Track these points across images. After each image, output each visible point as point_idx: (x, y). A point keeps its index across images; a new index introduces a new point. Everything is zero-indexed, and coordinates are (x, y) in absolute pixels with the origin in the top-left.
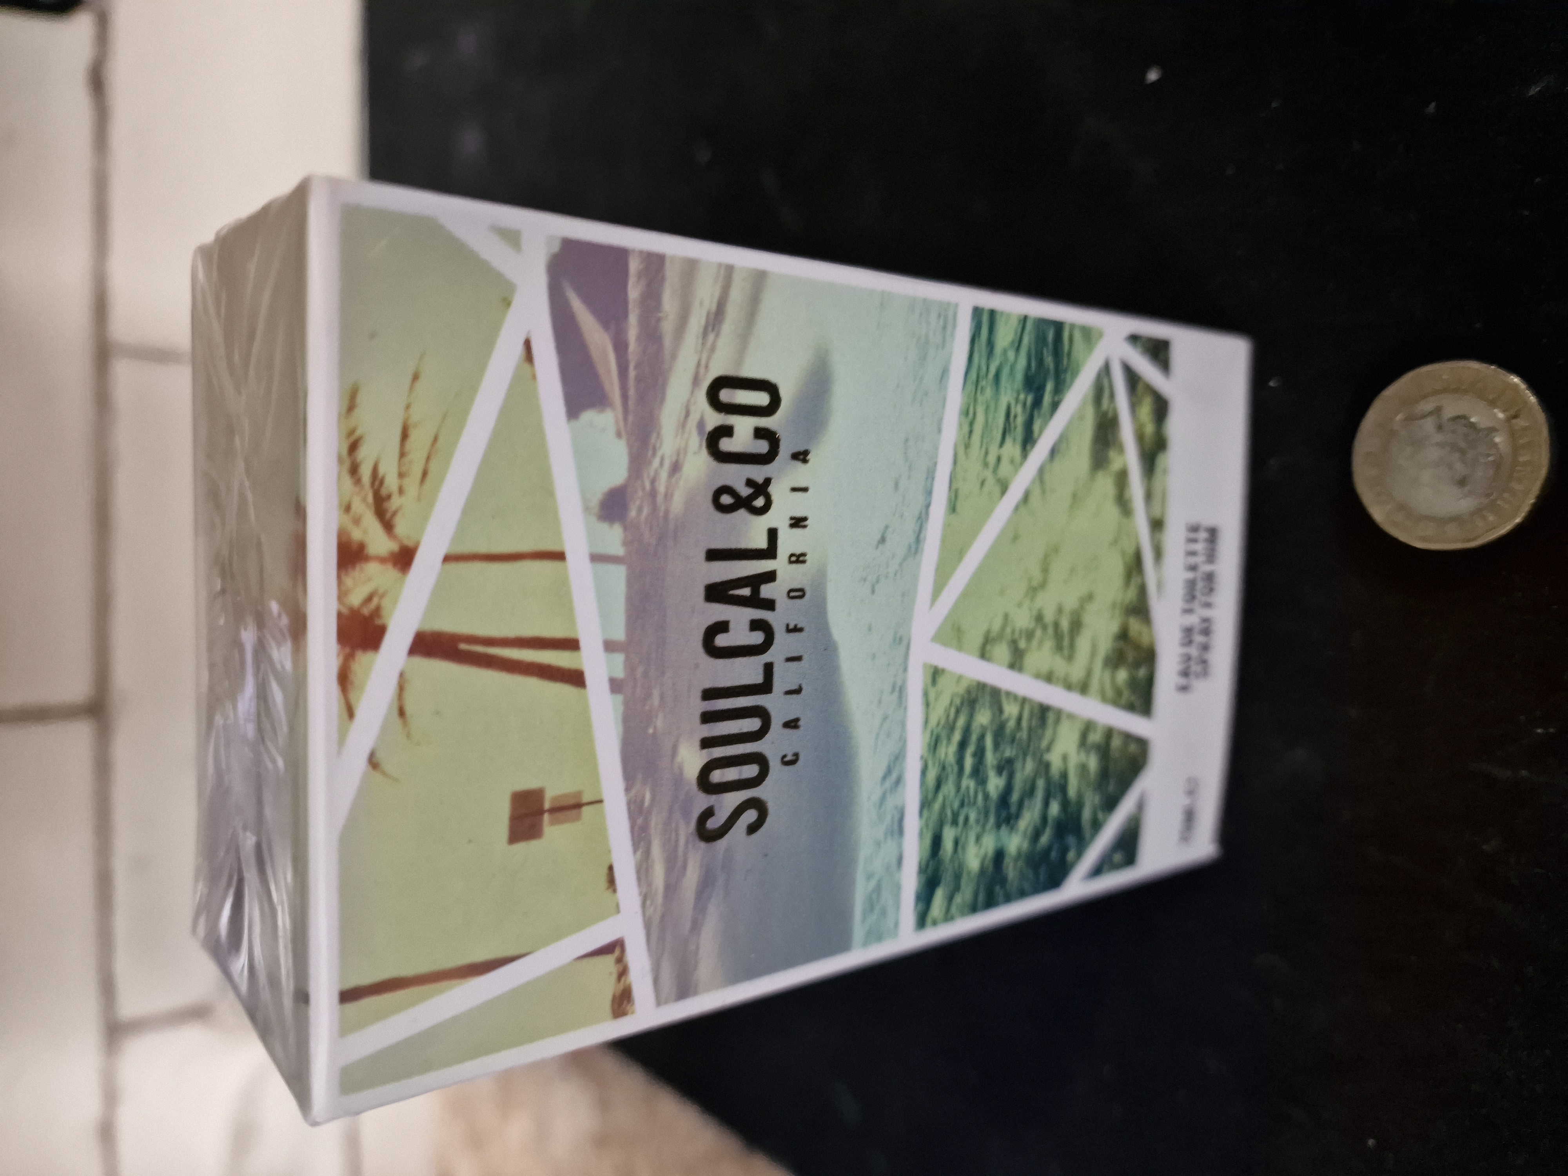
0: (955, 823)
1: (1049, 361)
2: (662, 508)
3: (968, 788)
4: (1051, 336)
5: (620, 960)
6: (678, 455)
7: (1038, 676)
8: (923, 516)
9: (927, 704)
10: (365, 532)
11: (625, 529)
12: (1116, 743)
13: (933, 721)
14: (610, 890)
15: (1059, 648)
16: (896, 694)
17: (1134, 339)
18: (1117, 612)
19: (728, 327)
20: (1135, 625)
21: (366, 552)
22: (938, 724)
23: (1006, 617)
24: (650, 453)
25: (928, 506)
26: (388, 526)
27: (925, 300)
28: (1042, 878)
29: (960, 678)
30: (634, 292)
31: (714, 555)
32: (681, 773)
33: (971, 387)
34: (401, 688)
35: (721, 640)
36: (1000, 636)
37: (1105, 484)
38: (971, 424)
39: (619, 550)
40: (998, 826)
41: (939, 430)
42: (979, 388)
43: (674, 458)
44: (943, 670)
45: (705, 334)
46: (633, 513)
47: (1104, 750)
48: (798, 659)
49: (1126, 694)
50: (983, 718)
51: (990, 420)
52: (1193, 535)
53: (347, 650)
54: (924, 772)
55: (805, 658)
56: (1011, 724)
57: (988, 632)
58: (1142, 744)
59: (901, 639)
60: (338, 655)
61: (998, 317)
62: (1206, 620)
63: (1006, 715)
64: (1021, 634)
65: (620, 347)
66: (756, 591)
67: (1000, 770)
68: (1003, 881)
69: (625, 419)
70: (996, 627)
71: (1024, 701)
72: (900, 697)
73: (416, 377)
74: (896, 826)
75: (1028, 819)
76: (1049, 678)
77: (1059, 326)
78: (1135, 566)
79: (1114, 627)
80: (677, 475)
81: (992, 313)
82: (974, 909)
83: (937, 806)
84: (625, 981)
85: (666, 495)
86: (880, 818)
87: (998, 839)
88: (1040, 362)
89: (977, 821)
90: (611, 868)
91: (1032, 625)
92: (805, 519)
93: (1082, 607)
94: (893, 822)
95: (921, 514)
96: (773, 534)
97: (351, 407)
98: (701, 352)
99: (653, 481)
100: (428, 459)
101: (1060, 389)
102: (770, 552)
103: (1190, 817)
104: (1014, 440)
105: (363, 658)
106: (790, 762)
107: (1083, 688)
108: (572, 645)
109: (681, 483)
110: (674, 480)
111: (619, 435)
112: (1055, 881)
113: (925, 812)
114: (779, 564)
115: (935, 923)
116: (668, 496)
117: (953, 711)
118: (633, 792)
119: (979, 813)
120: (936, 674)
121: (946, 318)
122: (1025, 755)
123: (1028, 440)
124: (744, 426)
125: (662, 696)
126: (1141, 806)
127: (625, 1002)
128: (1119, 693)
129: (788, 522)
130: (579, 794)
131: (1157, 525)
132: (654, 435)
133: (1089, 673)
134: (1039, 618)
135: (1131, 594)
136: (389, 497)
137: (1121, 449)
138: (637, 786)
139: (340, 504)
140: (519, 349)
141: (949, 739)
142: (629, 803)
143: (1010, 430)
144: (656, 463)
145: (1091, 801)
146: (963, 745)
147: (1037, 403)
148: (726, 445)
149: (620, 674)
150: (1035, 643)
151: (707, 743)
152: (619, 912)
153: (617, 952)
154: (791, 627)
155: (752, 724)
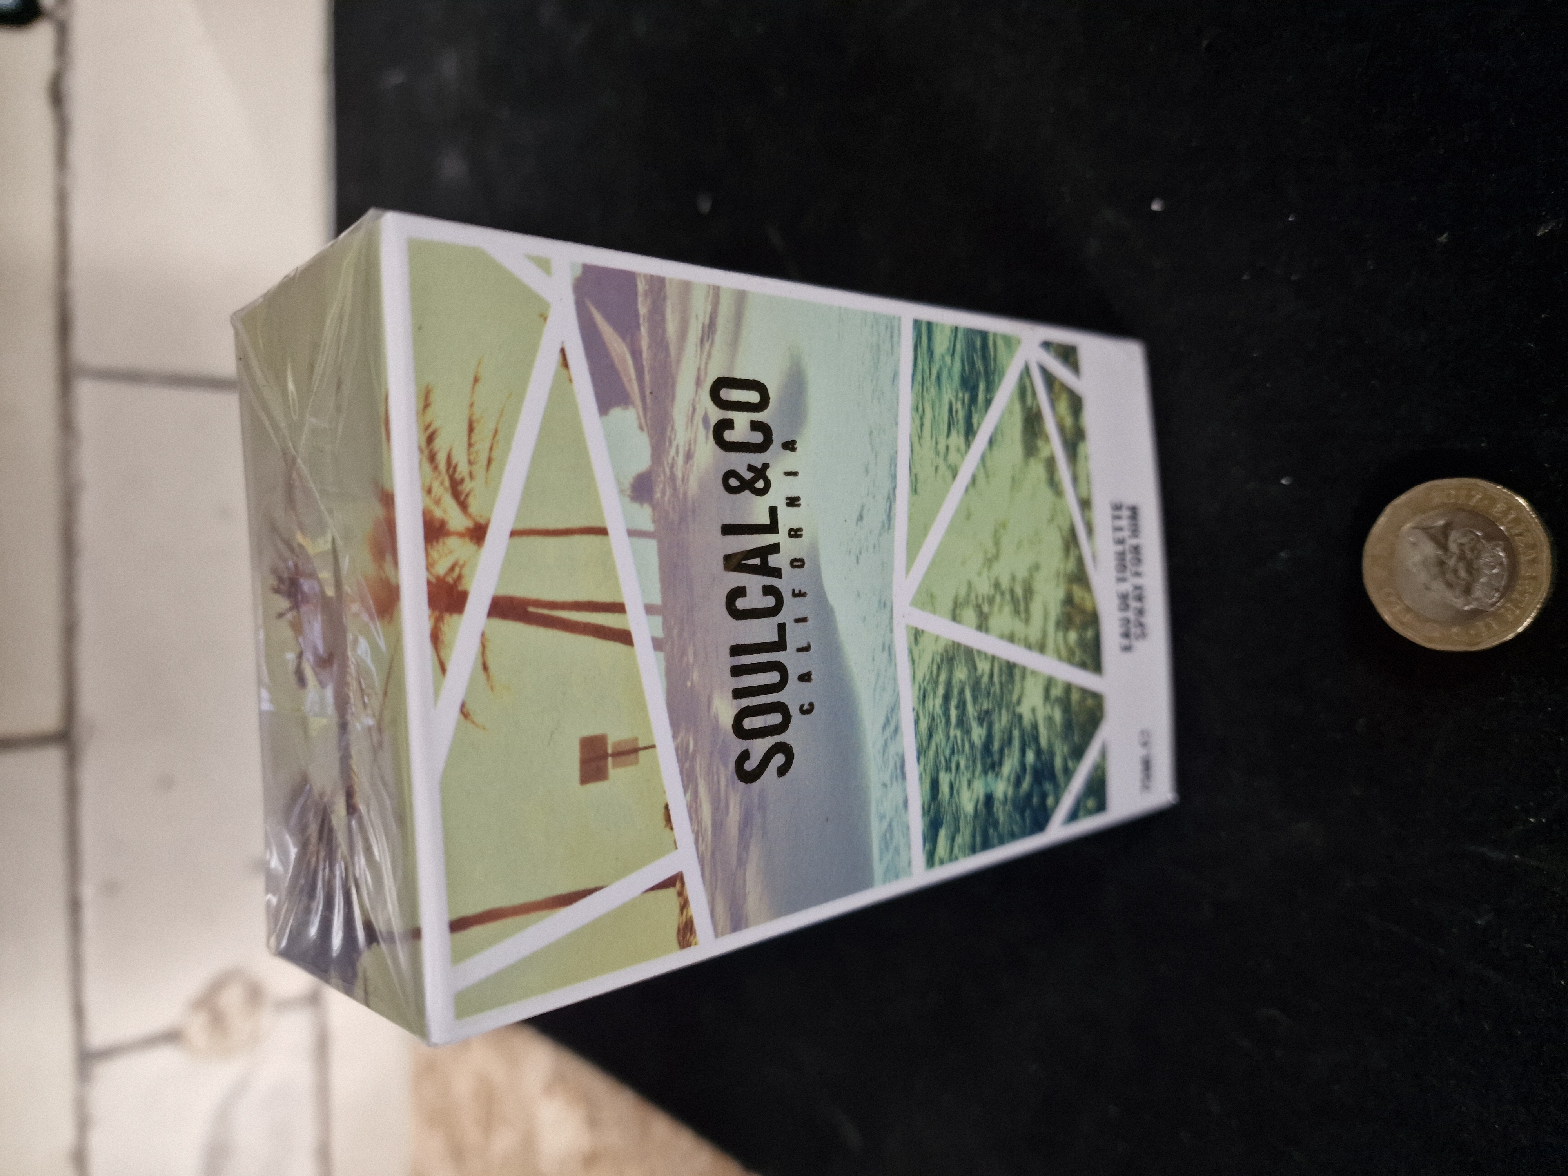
0: (948, 769)
1: (979, 364)
3: (956, 737)
4: (978, 344)
5: (681, 894)
6: (690, 444)
7: (1002, 637)
8: (891, 496)
9: (913, 662)
10: (445, 511)
11: (654, 508)
12: (1075, 697)
13: (920, 676)
14: (668, 829)
15: (1017, 612)
16: (886, 653)
17: (1047, 345)
18: (1062, 580)
19: (720, 337)
20: (1078, 592)
21: (447, 527)
22: (924, 679)
23: (970, 584)
24: (667, 443)
25: (894, 488)
26: (463, 506)
27: (874, 314)
28: (1028, 821)
29: (937, 639)
30: (643, 309)
31: (728, 530)
32: (717, 720)
33: (918, 387)
34: (483, 646)
35: (741, 604)
36: (967, 601)
37: (1037, 470)
38: (922, 418)
39: (650, 527)
40: (985, 772)
41: (897, 424)
42: (925, 389)
43: (687, 449)
44: (923, 631)
46: (658, 495)
47: (1065, 702)
48: (804, 620)
49: (1078, 654)
50: (961, 674)
52: (1117, 513)
53: (437, 613)
54: (917, 722)
55: (810, 619)
56: (985, 679)
58: (1098, 698)
59: (885, 604)
60: (430, 617)
61: (934, 327)
62: (1138, 588)
63: (979, 672)
65: (636, 354)
66: (765, 561)
67: (980, 720)
68: (996, 824)
69: (645, 415)
70: (963, 593)
71: (993, 658)
73: (476, 380)
75: (1009, 766)
76: (1011, 639)
77: (984, 335)
78: (1071, 540)
79: (1060, 594)
80: (690, 462)
81: (929, 324)
82: (973, 850)
83: (931, 753)
84: (687, 913)
86: (885, 763)
87: (987, 784)
88: (972, 365)
89: (967, 768)
90: (667, 807)
91: (992, 591)
92: (798, 499)
93: (1031, 576)
94: (896, 769)
95: (889, 494)
96: (773, 511)
97: (426, 406)
99: (672, 468)
100: (491, 449)
101: (990, 389)
102: (772, 528)
103: (1147, 765)
104: (958, 432)
105: (451, 620)
106: (807, 711)
107: (1042, 648)
108: (618, 608)
109: (695, 468)
110: (688, 465)
111: (641, 428)
112: (1039, 824)
113: (922, 758)
114: (781, 537)
115: (942, 862)
116: (685, 480)
117: (935, 667)
118: (679, 739)
119: (967, 760)
120: (917, 635)
121: (892, 328)
122: (1000, 708)
123: (970, 432)
124: (742, 420)
125: (695, 654)
126: (1103, 754)
127: (689, 934)
128: (1072, 653)
129: (785, 501)
130: (636, 739)
131: (1085, 504)
132: (670, 429)
133: (1044, 635)
134: (997, 585)
135: (1071, 565)
136: (462, 481)
137: (1047, 439)
138: (682, 734)
139: (423, 488)
140: (556, 357)
141: (935, 693)
142: (677, 749)
143: (953, 424)
144: (673, 452)
145: (1061, 751)
146: (947, 698)
147: (973, 400)
148: (729, 436)
149: (660, 634)
150: (996, 608)
151: (738, 694)
152: (676, 848)
153: (678, 885)
154: (797, 592)
155: (773, 677)
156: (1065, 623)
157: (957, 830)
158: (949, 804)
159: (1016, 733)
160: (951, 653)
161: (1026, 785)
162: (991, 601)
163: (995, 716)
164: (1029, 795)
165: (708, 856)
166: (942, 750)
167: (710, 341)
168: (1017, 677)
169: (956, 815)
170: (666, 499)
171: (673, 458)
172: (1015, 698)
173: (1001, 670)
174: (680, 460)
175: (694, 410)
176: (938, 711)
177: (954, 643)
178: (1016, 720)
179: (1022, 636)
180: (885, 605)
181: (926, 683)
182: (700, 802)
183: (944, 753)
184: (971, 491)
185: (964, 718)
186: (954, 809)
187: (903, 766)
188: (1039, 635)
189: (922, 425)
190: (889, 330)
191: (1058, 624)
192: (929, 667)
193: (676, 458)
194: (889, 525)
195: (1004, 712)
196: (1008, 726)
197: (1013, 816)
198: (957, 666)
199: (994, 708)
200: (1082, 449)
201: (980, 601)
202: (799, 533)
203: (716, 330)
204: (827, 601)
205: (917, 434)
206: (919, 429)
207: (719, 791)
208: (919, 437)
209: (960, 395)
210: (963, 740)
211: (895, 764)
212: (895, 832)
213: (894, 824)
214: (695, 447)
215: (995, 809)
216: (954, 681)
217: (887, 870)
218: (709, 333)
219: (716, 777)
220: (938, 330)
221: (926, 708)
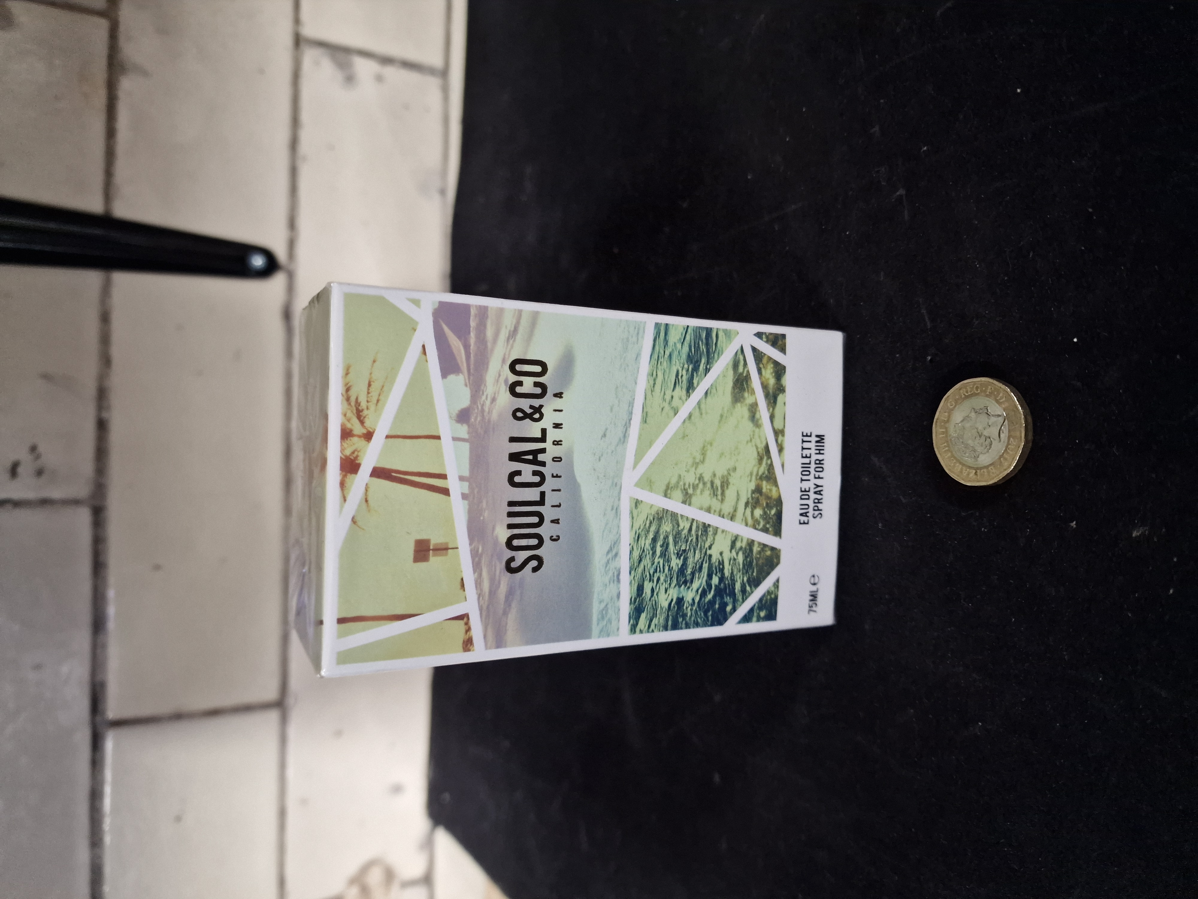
1: (703, 348)
2: (487, 418)
3: (659, 563)
5: (467, 624)
6: (495, 394)
7: (701, 509)
8: (628, 424)
9: (633, 518)
10: (353, 425)
11: (469, 427)
13: (636, 526)
14: (462, 590)
15: (715, 495)
16: (614, 511)
21: (353, 433)
23: (680, 476)
24: (481, 393)
26: (362, 423)
31: (513, 440)
33: (654, 362)
34: (366, 490)
35: (517, 479)
36: (676, 486)
37: (742, 411)
39: (466, 436)
41: (636, 383)
44: (642, 501)
45: (508, 340)
51: (666, 378)
52: (806, 439)
53: (344, 473)
56: (685, 532)
57: (669, 484)
59: (616, 484)
60: (340, 475)
61: (671, 327)
62: (818, 486)
63: (681, 528)
64: (689, 485)
66: (535, 457)
69: (469, 378)
70: (674, 481)
72: (617, 512)
73: (374, 361)
74: (615, 578)
77: (709, 331)
79: (752, 486)
80: (494, 403)
81: (667, 325)
84: (469, 635)
85: (489, 413)
86: (606, 573)
88: (697, 348)
89: (665, 581)
90: (462, 579)
91: (697, 482)
92: (561, 424)
95: (626, 423)
96: (544, 431)
97: (347, 373)
98: (506, 349)
99: (483, 405)
100: (379, 395)
103: (814, 597)
105: (351, 477)
106: (554, 539)
108: (444, 477)
110: (493, 405)
111: (466, 385)
113: (633, 572)
114: (548, 445)
117: (648, 522)
118: (473, 546)
120: (637, 503)
121: (639, 329)
123: (690, 387)
124: (528, 381)
125: (487, 503)
126: (777, 585)
127: (469, 645)
129: (553, 425)
130: (447, 544)
131: (778, 433)
132: (483, 385)
133: (735, 510)
134: (701, 478)
136: (363, 410)
137: (753, 392)
139: (342, 413)
140: (420, 349)
142: (471, 551)
144: (484, 398)
146: (654, 540)
147: (696, 369)
148: (519, 390)
149: (466, 491)
150: (698, 491)
151: (510, 526)
152: (466, 601)
153: (465, 619)
154: (555, 475)
155: (535, 520)
156: (753, 503)
157: (654, 615)
158: (650, 600)
159: (705, 566)
160: (661, 515)
161: (710, 596)
162: (695, 487)
163: (690, 555)
164: (712, 603)
165: (485, 607)
166: (648, 570)
167: (513, 339)
168: (710, 533)
169: (655, 607)
170: (477, 422)
171: (484, 401)
172: (707, 545)
173: (698, 527)
174: (488, 403)
175: (500, 375)
176: (648, 547)
177: (663, 509)
178: (707, 558)
179: (718, 510)
180: (617, 486)
181: (640, 530)
182: (483, 579)
183: (649, 571)
184: (687, 421)
185: (667, 553)
186: (654, 603)
187: (618, 575)
188: (731, 510)
189: (654, 384)
190: (637, 329)
191: (747, 504)
192: (644, 522)
193: (485, 400)
194: (624, 440)
195: (697, 552)
196: (700, 561)
197: (699, 614)
198: (665, 522)
199: (690, 549)
200: (780, 398)
201: (687, 486)
202: (560, 443)
203: (518, 333)
204: (576, 480)
205: (650, 389)
206: (652, 386)
207: (495, 574)
208: (652, 391)
209: (686, 366)
210: (664, 565)
211: (614, 573)
212: (610, 611)
213: (609, 606)
214: (498, 395)
215: (685, 607)
216: (661, 531)
217: (601, 631)
218: (513, 335)
219: (494, 567)
220: (674, 328)
221: (639, 545)
